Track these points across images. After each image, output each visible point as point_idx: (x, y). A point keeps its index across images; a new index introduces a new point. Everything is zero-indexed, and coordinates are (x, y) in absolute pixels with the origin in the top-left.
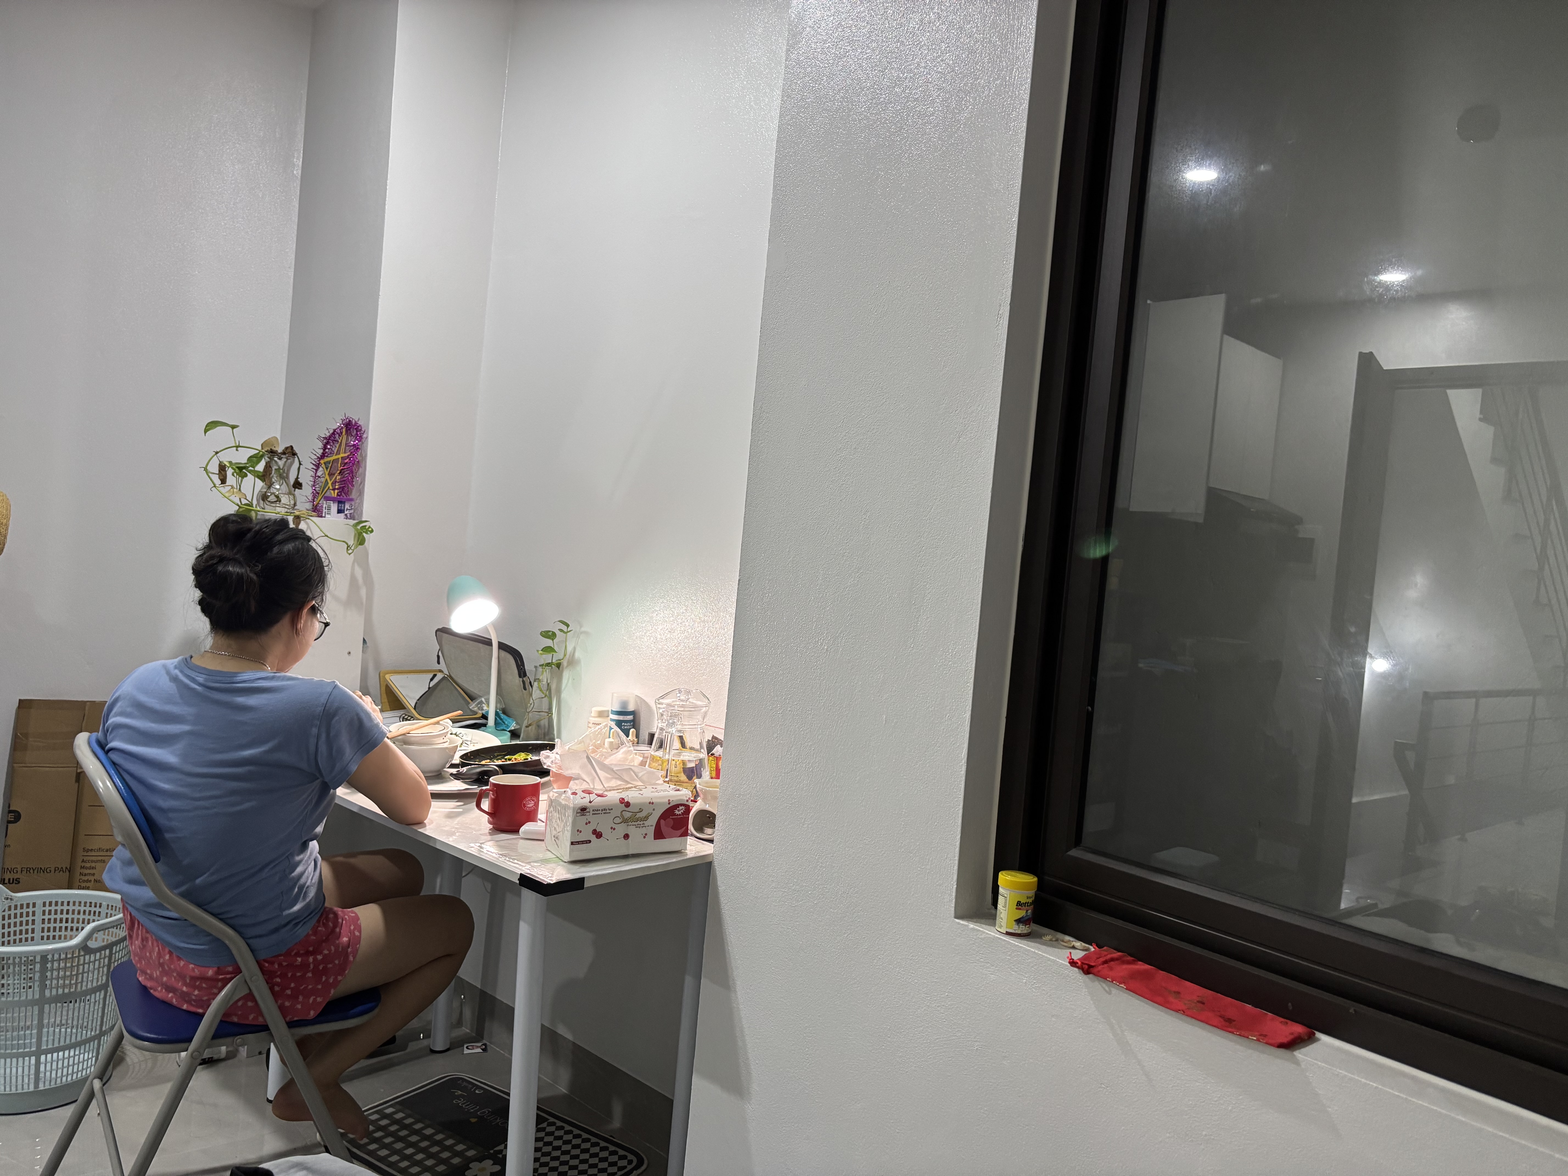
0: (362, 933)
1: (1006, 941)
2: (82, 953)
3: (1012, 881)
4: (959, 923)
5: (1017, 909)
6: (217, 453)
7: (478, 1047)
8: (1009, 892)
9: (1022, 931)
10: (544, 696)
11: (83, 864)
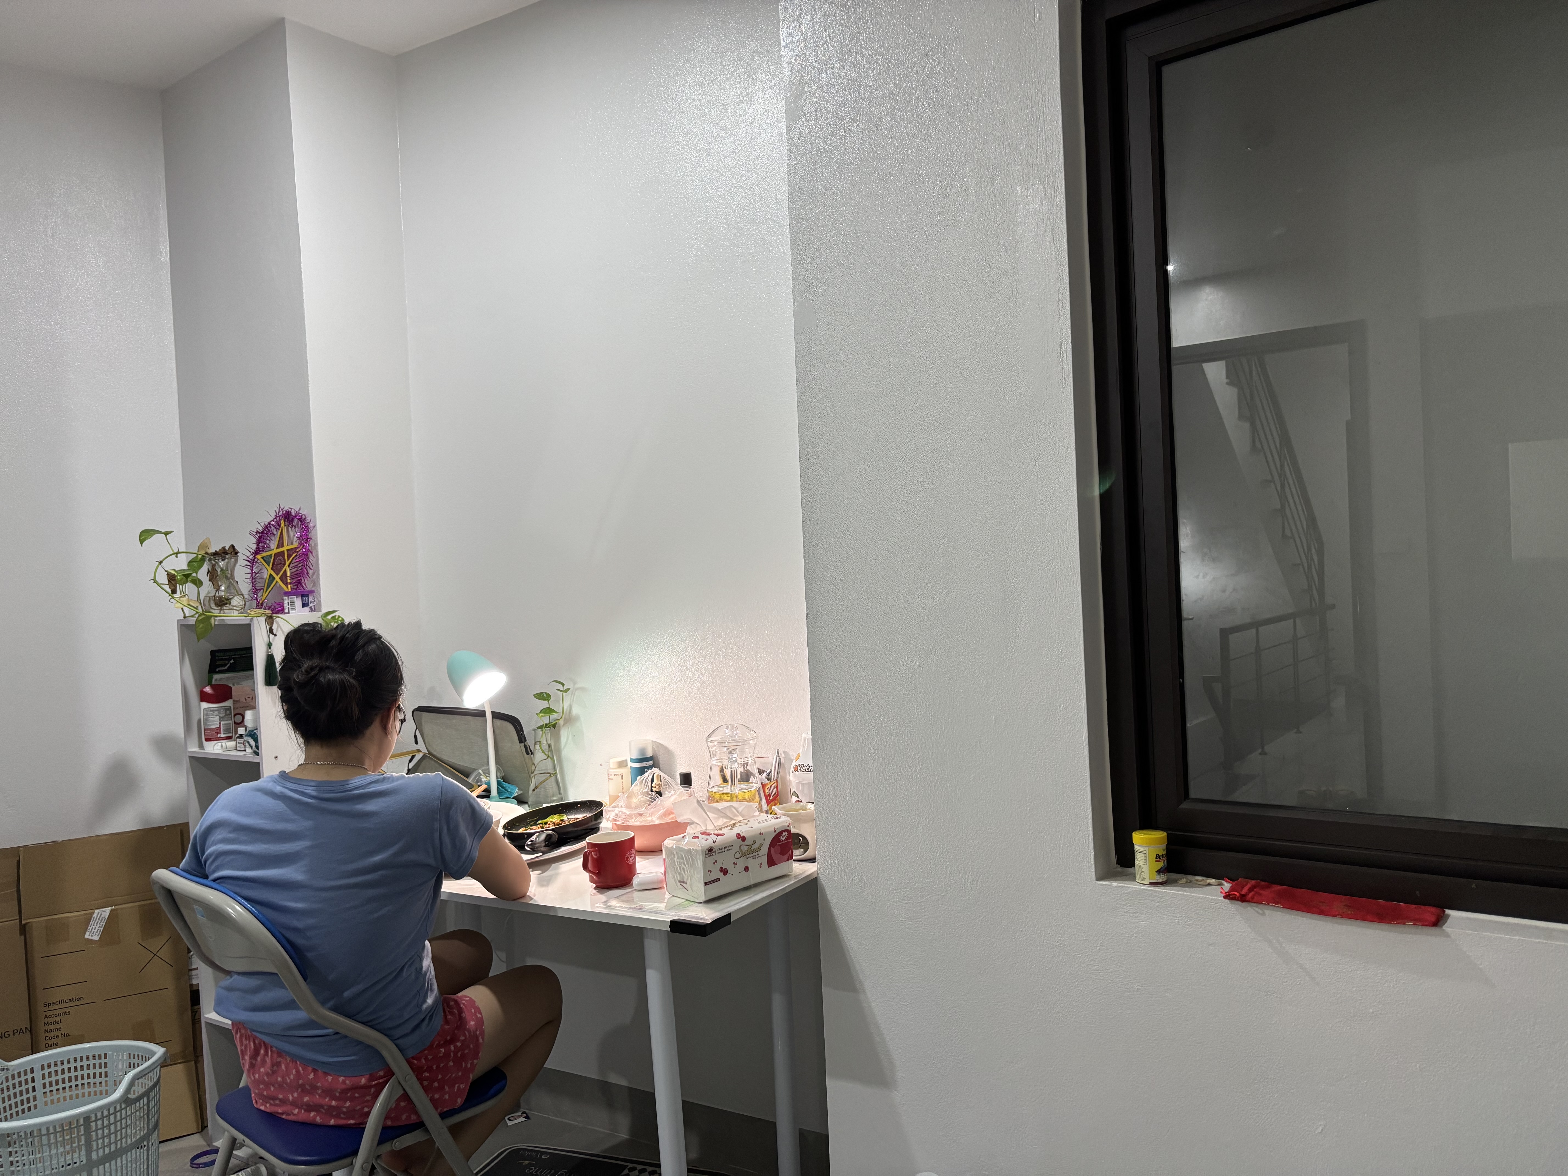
0: (483, 1014)
1: (1153, 890)
2: (123, 1106)
3: (1149, 839)
4: (1101, 885)
5: (1156, 861)
6: (161, 563)
7: (519, 1117)
8: (1147, 848)
9: (1162, 879)
10: (547, 757)
11: (46, 1020)
